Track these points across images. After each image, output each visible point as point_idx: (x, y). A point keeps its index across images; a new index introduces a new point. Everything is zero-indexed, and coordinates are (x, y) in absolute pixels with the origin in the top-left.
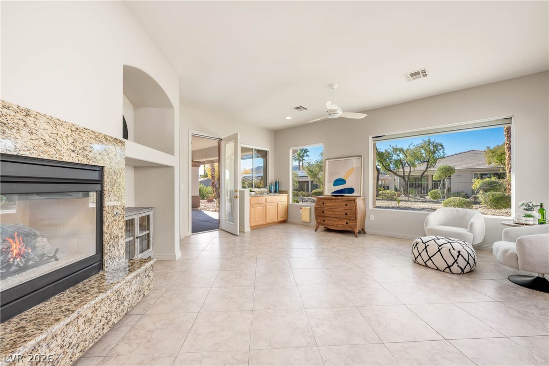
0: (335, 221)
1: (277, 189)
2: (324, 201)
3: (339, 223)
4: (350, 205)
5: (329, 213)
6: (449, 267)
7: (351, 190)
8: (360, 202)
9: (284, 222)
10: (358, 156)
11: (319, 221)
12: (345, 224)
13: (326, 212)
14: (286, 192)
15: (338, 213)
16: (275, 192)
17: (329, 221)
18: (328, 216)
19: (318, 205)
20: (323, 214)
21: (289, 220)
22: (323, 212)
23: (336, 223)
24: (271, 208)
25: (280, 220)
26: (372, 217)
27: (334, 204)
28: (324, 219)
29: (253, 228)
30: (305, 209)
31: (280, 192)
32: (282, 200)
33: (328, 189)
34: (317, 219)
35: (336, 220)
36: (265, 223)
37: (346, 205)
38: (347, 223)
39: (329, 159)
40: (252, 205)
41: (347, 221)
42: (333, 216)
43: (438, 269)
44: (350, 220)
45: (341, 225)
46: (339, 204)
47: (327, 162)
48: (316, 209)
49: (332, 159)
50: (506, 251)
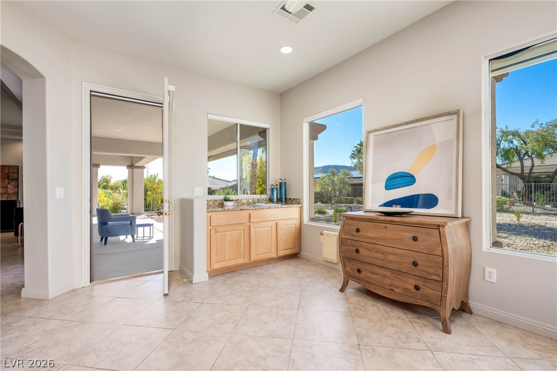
0: (385, 276)
1: (282, 195)
2: (361, 225)
3: (395, 283)
4: (427, 240)
5: (371, 254)
7: (431, 200)
8: (454, 235)
9: (294, 256)
10: (449, 114)
11: (348, 269)
12: (412, 288)
13: (363, 252)
14: (297, 201)
15: (391, 258)
16: (279, 200)
17: (371, 272)
18: (368, 260)
19: (346, 234)
20: (356, 255)
21: (304, 253)
22: (357, 251)
23: (388, 281)
24: (262, 231)
26: (492, 274)
27: (382, 235)
28: (359, 266)
30: (328, 235)
31: (289, 201)
32: (287, 216)
33: (374, 196)
35: (388, 273)
36: (246, 261)
37: (415, 239)
38: (417, 288)
39: (376, 130)
40: (214, 230)
41: (416, 283)
42: (379, 263)
44: (426, 279)
45: (403, 287)
46: (394, 234)
47: (371, 137)
48: (342, 242)
49: (382, 129)
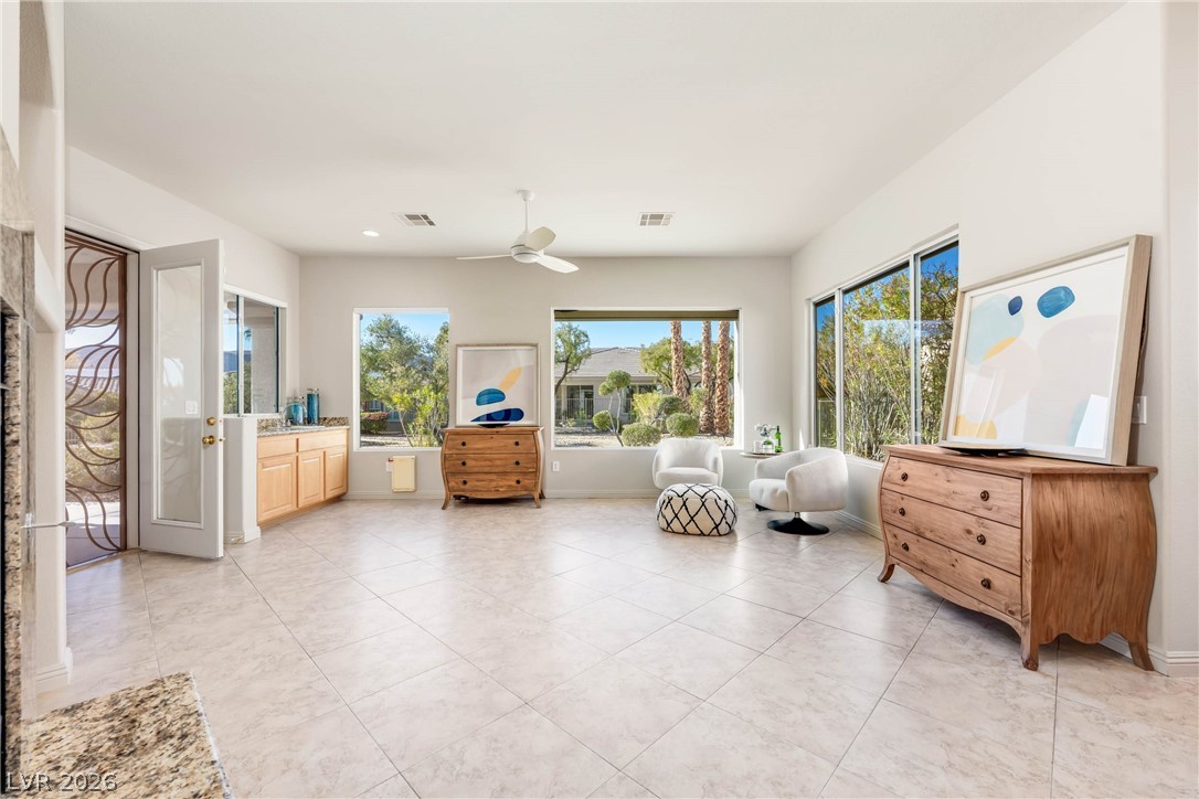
0: (491, 480)
1: (309, 412)
2: (466, 439)
3: (501, 483)
4: (525, 444)
5: (479, 464)
6: (717, 527)
7: (519, 414)
9: (338, 499)
10: (532, 345)
11: (452, 484)
12: (514, 483)
13: (469, 463)
14: (342, 421)
15: (498, 462)
16: (309, 421)
17: (478, 481)
18: (476, 470)
19: (450, 449)
20: (463, 468)
21: (353, 493)
22: (464, 464)
23: (494, 484)
24: (310, 463)
25: (330, 495)
26: (557, 466)
27: (489, 445)
28: (465, 478)
29: (267, 526)
30: (401, 460)
31: (323, 421)
32: (332, 442)
33: (466, 413)
34: (447, 481)
35: (494, 477)
36: (295, 508)
37: (517, 444)
38: (518, 482)
39: (466, 345)
40: (263, 461)
41: (517, 478)
42: (487, 470)
43: (702, 534)
44: (525, 474)
45: (504, 487)
46: (498, 444)
47: (460, 351)
48: (445, 458)
49: (473, 346)
50: (775, 491)
